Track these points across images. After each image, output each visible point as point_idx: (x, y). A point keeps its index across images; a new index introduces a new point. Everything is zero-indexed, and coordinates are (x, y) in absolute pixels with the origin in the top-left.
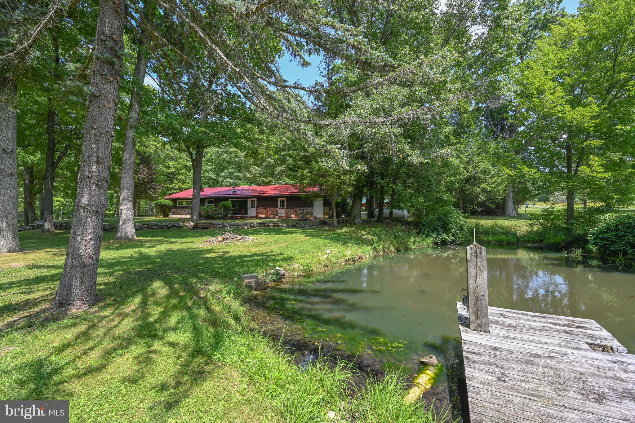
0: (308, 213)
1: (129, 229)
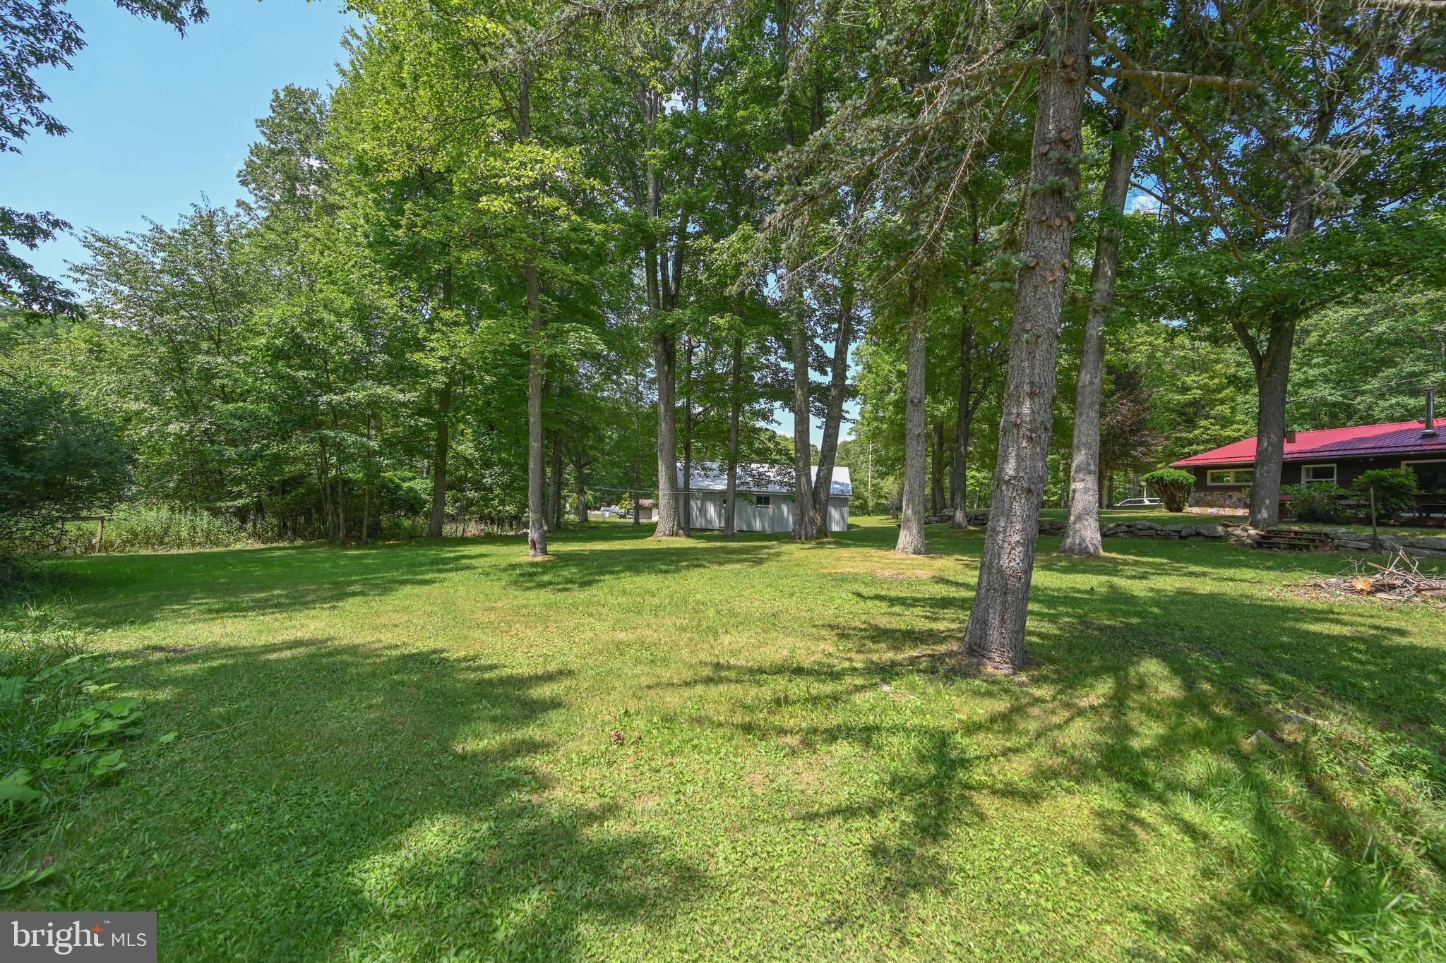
1: (1089, 532)
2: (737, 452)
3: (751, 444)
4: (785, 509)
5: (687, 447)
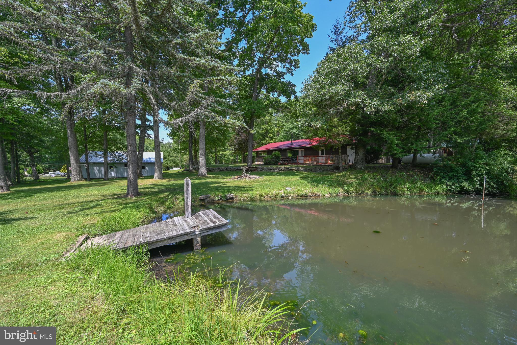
0: (342, 160)
1: (203, 170)
5: (86, 147)
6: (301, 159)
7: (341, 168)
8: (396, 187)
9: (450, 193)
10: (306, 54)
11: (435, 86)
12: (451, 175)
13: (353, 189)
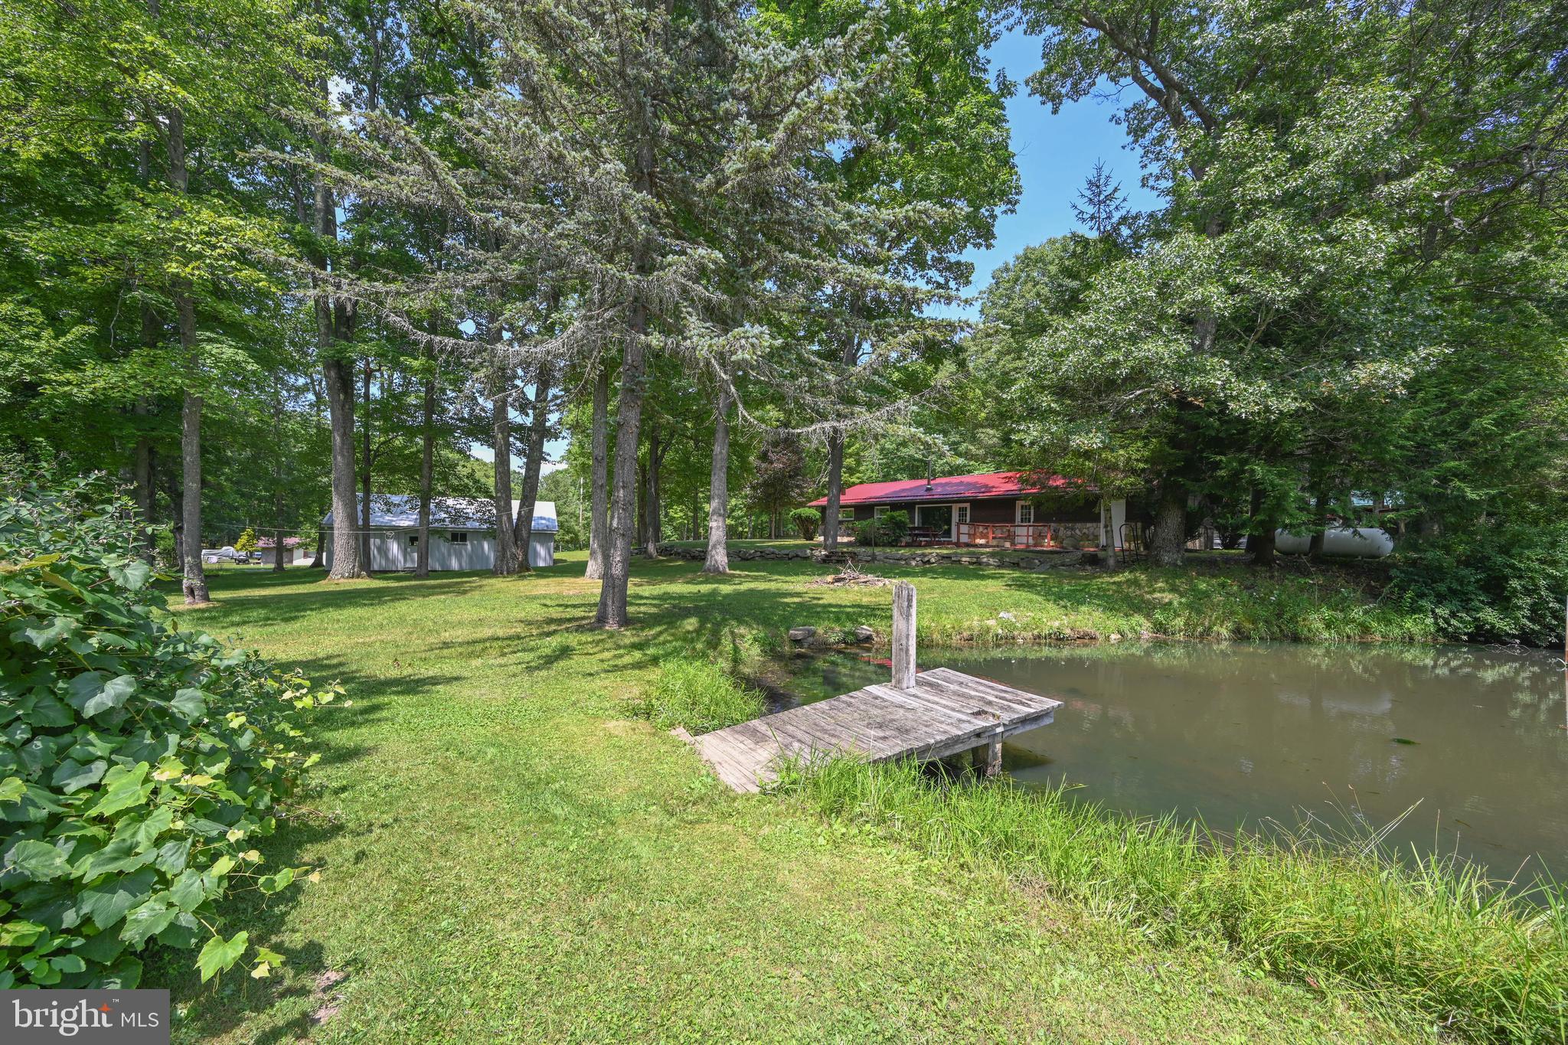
0: (1086, 537)
1: (719, 557)
2: (431, 489)
3: (445, 479)
4: (486, 546)
5: (366, 481)
6: (962, 532)
7: (1111, 562)
8: (1293, 620)
9: (1441, 640)
10: (983, 248)
11: (1415, 350)
12: (1442, 588)
13: (1179, 622)
